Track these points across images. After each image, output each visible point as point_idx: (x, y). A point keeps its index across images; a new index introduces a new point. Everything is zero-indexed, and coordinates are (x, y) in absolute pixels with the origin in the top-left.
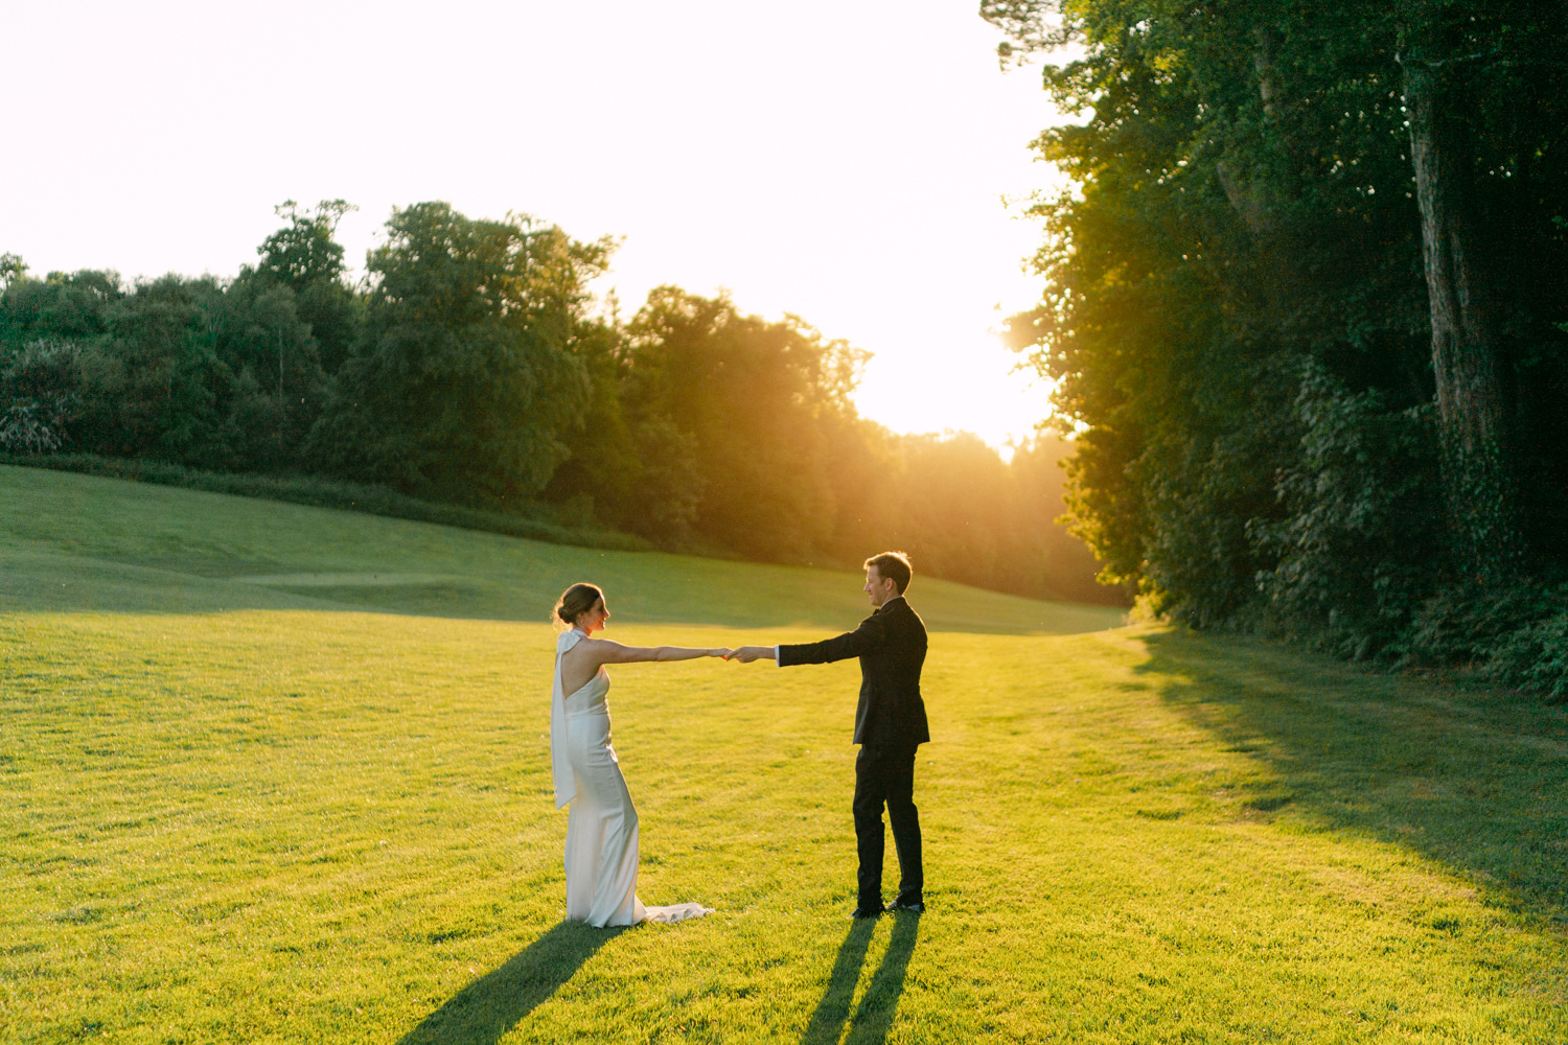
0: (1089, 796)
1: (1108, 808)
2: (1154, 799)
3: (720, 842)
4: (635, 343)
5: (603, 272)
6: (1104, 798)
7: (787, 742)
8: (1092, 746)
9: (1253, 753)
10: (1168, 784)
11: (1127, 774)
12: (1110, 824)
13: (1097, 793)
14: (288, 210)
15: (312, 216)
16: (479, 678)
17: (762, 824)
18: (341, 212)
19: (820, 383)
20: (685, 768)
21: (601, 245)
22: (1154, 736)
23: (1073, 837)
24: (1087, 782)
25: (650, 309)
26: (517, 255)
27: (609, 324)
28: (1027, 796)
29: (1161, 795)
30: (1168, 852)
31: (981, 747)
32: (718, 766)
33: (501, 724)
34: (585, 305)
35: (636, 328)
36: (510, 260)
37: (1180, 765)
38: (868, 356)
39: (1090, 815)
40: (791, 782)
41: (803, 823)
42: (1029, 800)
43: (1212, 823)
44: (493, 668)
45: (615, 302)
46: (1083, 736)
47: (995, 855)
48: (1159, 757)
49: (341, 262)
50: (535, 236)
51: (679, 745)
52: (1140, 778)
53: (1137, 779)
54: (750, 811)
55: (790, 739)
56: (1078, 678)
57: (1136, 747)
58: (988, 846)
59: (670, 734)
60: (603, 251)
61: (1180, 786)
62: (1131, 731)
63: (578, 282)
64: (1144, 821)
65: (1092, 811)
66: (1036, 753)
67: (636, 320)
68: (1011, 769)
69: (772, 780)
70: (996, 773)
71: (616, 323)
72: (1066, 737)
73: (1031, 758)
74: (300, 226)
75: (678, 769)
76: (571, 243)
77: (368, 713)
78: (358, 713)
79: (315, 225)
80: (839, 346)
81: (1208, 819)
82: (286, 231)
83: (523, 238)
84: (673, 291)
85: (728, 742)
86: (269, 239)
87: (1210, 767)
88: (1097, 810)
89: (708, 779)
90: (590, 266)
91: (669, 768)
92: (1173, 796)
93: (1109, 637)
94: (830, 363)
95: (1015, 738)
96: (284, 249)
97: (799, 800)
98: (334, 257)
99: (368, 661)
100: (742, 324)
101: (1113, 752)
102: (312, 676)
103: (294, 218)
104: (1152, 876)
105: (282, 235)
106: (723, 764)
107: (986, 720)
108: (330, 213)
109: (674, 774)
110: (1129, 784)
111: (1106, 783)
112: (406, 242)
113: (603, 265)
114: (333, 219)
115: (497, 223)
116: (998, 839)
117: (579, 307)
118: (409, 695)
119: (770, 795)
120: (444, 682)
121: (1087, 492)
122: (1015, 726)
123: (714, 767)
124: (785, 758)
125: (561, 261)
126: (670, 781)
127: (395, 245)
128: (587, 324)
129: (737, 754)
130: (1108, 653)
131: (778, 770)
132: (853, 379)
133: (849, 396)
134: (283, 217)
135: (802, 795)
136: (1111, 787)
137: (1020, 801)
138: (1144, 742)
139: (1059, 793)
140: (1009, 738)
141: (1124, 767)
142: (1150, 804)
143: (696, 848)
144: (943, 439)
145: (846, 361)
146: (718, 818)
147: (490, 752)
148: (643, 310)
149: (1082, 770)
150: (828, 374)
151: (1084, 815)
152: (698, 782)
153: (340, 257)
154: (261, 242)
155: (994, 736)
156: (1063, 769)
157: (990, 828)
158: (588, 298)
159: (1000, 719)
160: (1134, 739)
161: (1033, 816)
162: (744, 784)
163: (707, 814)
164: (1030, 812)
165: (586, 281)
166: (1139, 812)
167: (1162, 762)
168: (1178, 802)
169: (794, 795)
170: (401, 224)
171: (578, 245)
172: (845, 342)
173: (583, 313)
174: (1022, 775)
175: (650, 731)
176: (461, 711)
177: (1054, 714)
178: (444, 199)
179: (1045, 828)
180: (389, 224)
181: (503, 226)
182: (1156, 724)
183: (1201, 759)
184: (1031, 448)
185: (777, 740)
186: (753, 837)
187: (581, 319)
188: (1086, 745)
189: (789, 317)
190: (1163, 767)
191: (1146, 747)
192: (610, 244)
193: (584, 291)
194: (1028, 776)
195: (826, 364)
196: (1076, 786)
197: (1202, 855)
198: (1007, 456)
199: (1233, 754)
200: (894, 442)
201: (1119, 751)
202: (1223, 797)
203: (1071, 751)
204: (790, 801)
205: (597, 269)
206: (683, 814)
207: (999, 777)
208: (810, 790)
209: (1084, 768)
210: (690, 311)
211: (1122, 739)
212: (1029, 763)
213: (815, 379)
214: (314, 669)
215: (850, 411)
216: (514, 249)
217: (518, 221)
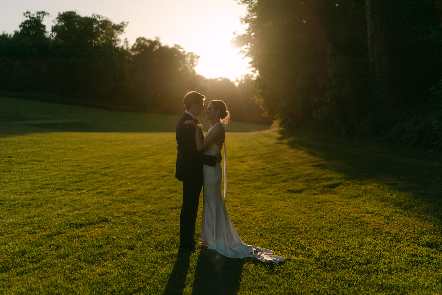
0: (269, 184)
1: (277, 189)
2: (292, 185)
3: (135, 210)
4: (133, 54)
5: (122, 33)
6: (274, 185)
7: (169, 168)
8: (268, 166)
9: (321, 167)
10: (295, 179)
11: (281, 175)
12: (279, 196)
13: (272, 183)
14: (28, 15)
15: (35, 16)
16: (76, 149)
17: (153, 201)
18: (44, 15)
19: (186, 65)
20: (132, 178)
21: (121, 25)
22: (287, 162)
23: (267, 203)
24: (268, 179)
25: (137, 44)
26: (96, 27)
27: (125, 48)
28: (249, 185)
29: (294, 183)
30: (304, 210)
31: (232, 167)
32: (144, 177)
33: (76, 164)
34: (117, 42)
35: (133, 49)
36: (94, 29)
37: (298, 172)
38: (198, 57)
39: (271, 192)
40: (167, 182)
41: (169, 200)
42: (249, 187)
43: (314, 194)
44: (82, 146)
45: (127, 42)
46: (264, 162)
47: (239, 213)
48: (290, 169)
49: (45, 30)
50: (101, 21)
51: (133, 170)
52: (286, 177)
53: (285, 177)
54: (150, 195)
55: (170, 166)
56: (261, 144)
57: (282, 166)
58: (236, 208)
59: (131, 166)
60: (122, 26)
61: (300, 180)
62: (279, 160)
63: (115, 36)
64: (290, 195)
65: (271, 191)
66: (250, 169)
67: (133, 47)
68: (242, 175)
69: (161, 182)
70: (237, 176)
71: (127, 48)
72: (259, 162)
73: (249, 171)
74: (32, 19)
75: (130, 179)
76: (112, 24)
77: (32, 162)
78: (29, 162)
79: (36, 19)
80: (190, 54)
81: (313, 192)
82: (28, 21)
83: (98, 22)
84: (143, 39)
85: (149, 168)
86: (22, 23)
87: (309, 172)
88: (273, 190)
89: (139, 182)
90: (118, 31)
91: (127, 178)
92: (298, 184)
93: (267, 132)
94: (188, 59)
95: (243, 164)
96: (27, 26)
97: (169, 190)
98: (43, 29)
99: (41, 145)
100: (163, 47)
101: (275, 167)
102: (20, 150)
103: (30, 17)
104: (302, 221)
105: (26, 22)
106: (146, 176)
107: (233, 157)
108: (41, 15)
109: (128, 181)
110: (282, 179)
111: (274, 179)
112: (63, 23)
113: (122, 31)
114: (41, 17)
115: (90, 18)
116: (239, 205)
117: (116, 43)
118: (50, 156)
119: (159, 188)
120: (63, 151)
121: (260, 91)
122: (242, 160)
123: (142, 178)
124: (167, 173)
125: (110, 29)
126: (126, 184)
127: (60, 24)
128: (118, 48)
129: (151, 172)
130: (267, 136)
131: (164, 178)
132: (195, 63)
133: (194, 68)
134: (26, 17)
135: (170, 188)
136: (276, 180)
137: (246, 187)
138: (284, 164)
139: (259, 183)
140: (240, 163)
141: (279, 173)
142: (291, 187)
143: (125, 213)
144: (219, 80)
145: (192, 58)
146: (138, 199)
147: (67, 175)
148: (135, 44)
149: (265, 174)
150: (187, 62)
151: (269, 192)
152: (135, 184)
153: (45, 29)
154: (20, 24)
155: (236, 163)
156: (259, 174)
157: (236, 200)
158: (118, 40)
159: (237, 157)
160: (280, 163)
161: (251, 193)
162: (151, 184)
163: (134, 197)
164: (250, 192)
165: (118, 35)
166: (288, 190)
167: (291, 171)
168: (301, 186)
169: (168, 188)
170: (61, 18)
171: (114, 25)
172: (192, 53)
173: (117, 45)
174: (246, 177)
175: (125, 165)
176: (65, 160)
177: (254, 155)
178: (74, 10)
179: (256, 199)
180: (57, 18)
181: (92, 18)
182: (287, 158)
183: (305, 170)
184: (243, 82)
185: (166, 167)
186: (149, 207)
187: (116, 46)
188: (265, 165)
189: (176, 45)
190: (292, 172)
191: (285, 165)
192: (124, 25)
193: (117, 38)
194: (248, 177)
195: (187, 60)
196: (265, 181)
197: (317, 210)
198: (237, 84)
199: (315, 168)
200: (206, 81)
201: (277, 167)
202: (316, 183)
203: (261, 167)
204: (165, 190)
205: (121, 32)
206: (124, 198)
207: (238, 178)
208: (173, 185)
209: (266, 173)
210: (148, 44)
211: (277, 163)
212: (248, 172)
213: (184, 64)
214: (21, 148)
215: (194, 72)
216: (95, 26)
217: (96, 17)
